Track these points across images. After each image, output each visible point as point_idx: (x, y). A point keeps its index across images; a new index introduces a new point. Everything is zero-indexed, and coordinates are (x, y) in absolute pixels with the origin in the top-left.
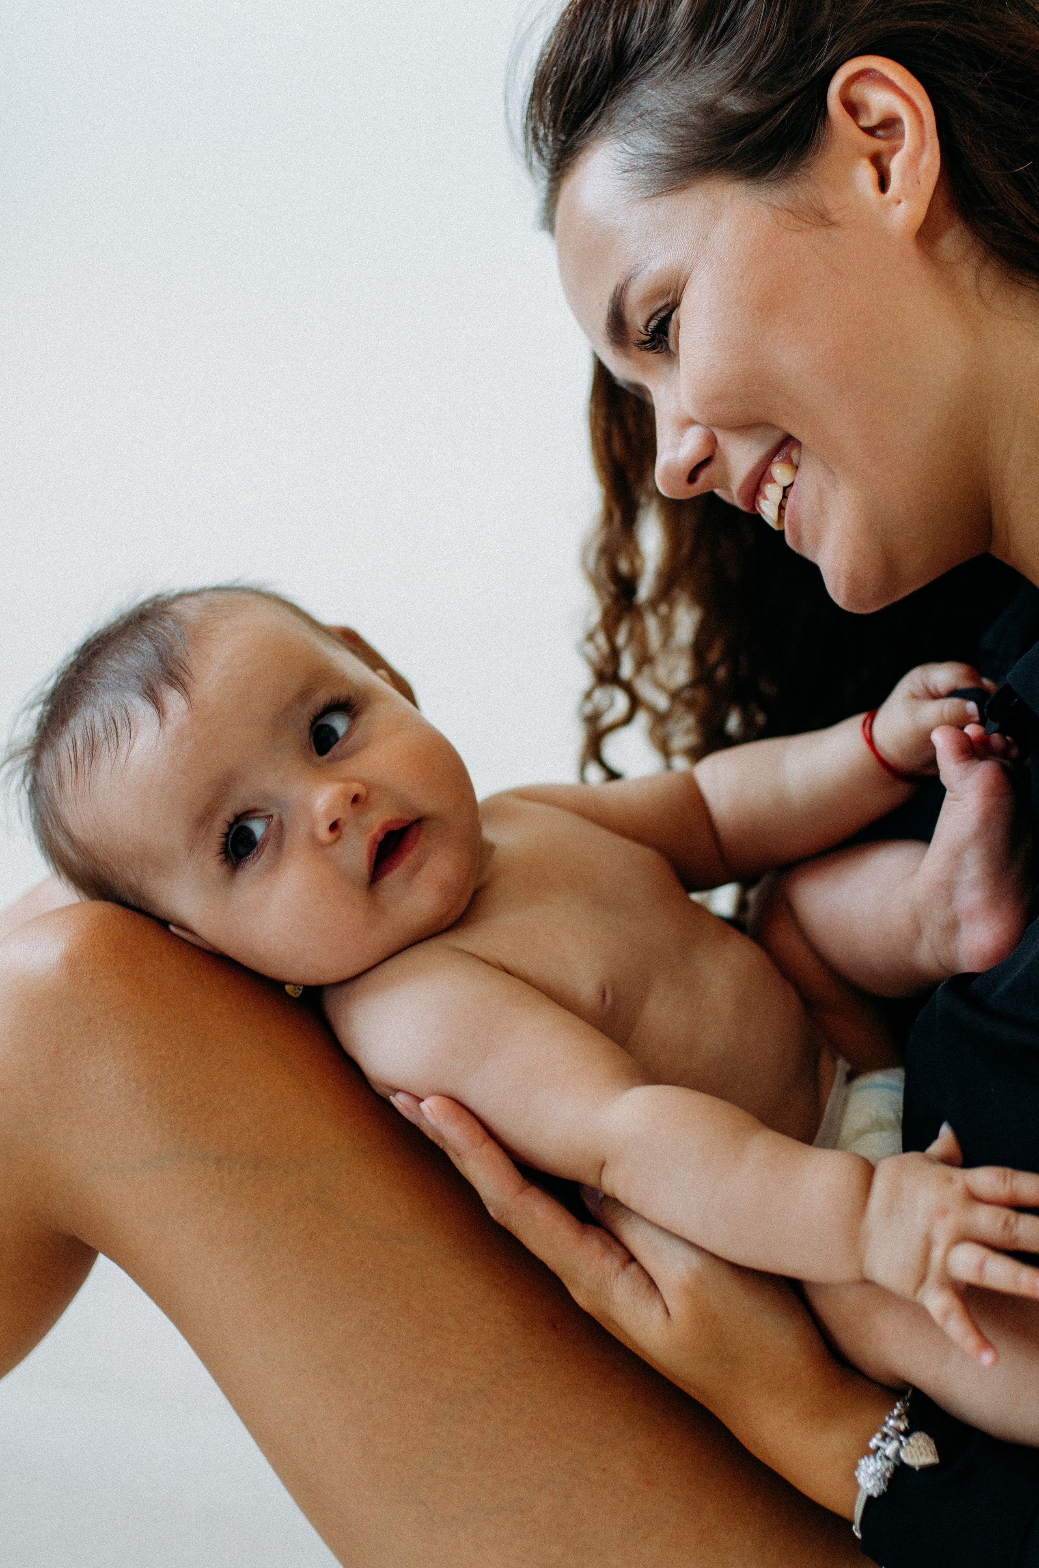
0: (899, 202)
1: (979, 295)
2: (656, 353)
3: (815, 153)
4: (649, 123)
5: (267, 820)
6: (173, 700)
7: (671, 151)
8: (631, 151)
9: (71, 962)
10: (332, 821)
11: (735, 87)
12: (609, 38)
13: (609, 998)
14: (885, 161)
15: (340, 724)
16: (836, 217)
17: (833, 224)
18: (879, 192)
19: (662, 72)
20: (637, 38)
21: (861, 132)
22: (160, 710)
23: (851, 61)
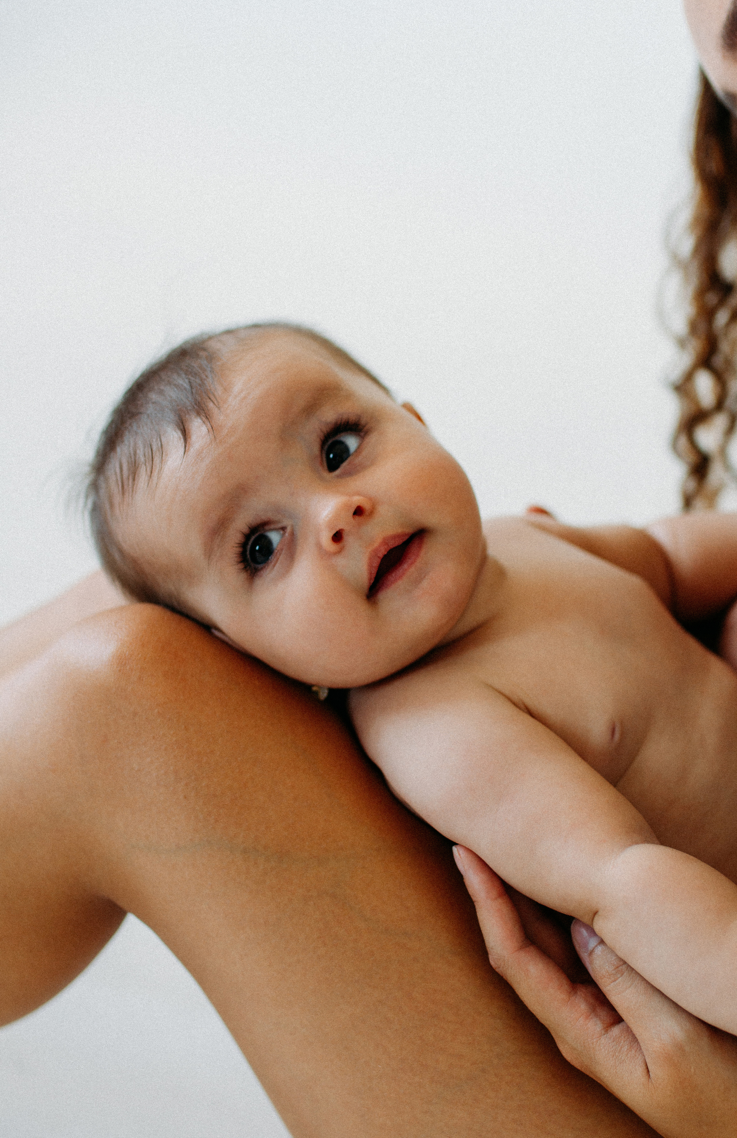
5: (282, 532)
10: (334, 532)
13: (617, 736)
15: (352, 442)
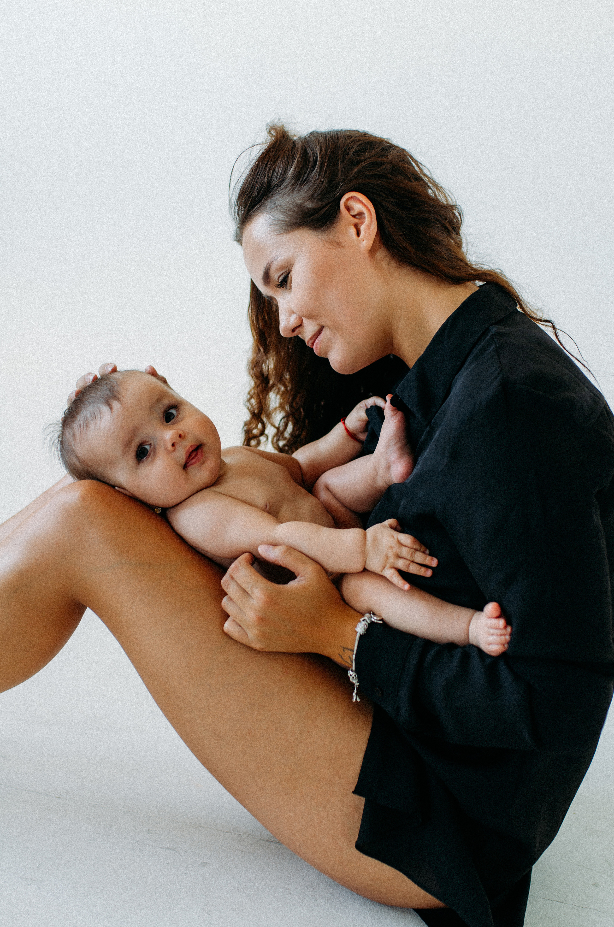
0: (364, 240)
1: (389, 271)
2: (282, 288)
3: (337, 223)
4: (279, 209)
5: (150, 445)
6: (116, 404)
7: (287, 219)
8: (272, 218)
9: (83, 497)
11: (309, 199)
12: (266, 179)
13: (268, 507)
14: (359, 226)
16: (343, 244)
17: (342, 247)
18: (357, 237)
19: (284, 192)
20: (275, 181)
21: (351, 217)
22: (111, 408)
23: (347, 193)
